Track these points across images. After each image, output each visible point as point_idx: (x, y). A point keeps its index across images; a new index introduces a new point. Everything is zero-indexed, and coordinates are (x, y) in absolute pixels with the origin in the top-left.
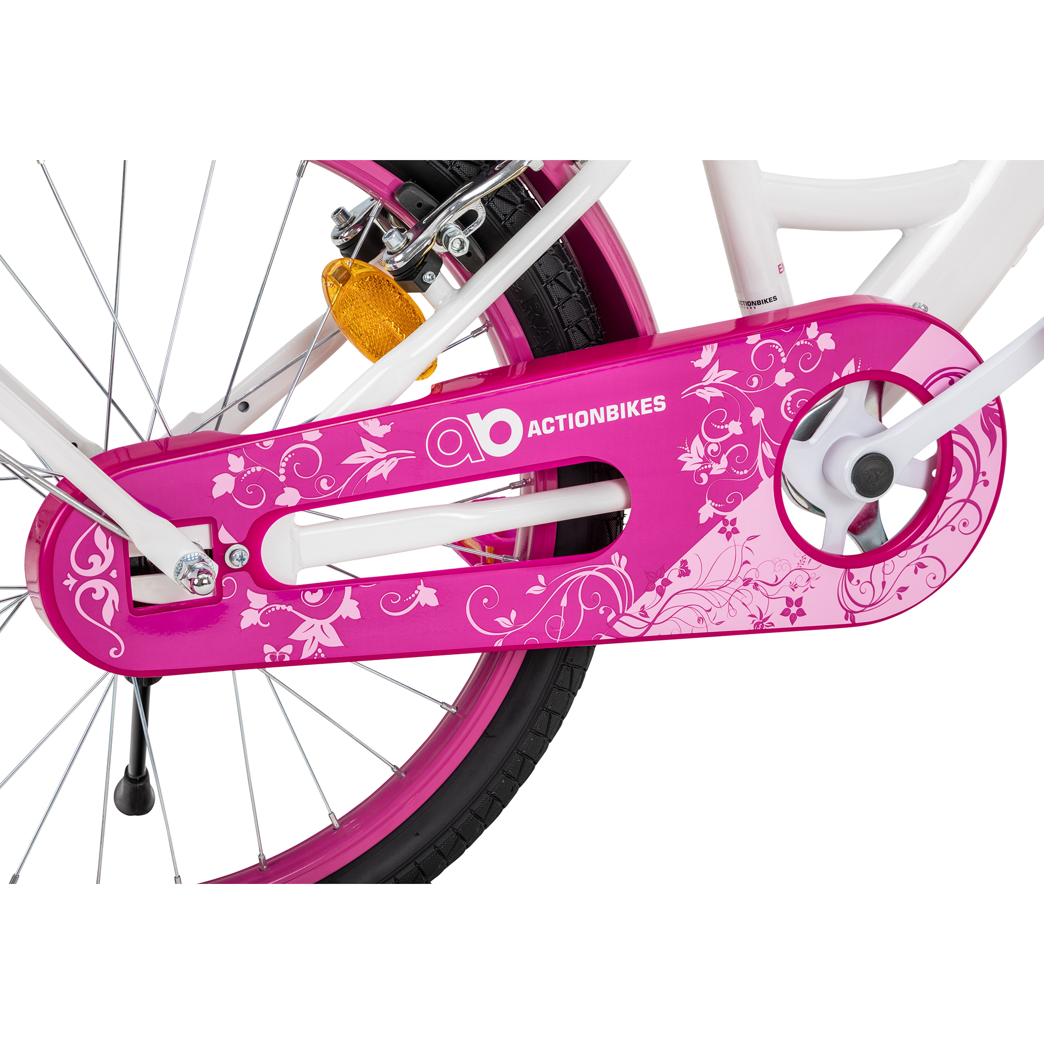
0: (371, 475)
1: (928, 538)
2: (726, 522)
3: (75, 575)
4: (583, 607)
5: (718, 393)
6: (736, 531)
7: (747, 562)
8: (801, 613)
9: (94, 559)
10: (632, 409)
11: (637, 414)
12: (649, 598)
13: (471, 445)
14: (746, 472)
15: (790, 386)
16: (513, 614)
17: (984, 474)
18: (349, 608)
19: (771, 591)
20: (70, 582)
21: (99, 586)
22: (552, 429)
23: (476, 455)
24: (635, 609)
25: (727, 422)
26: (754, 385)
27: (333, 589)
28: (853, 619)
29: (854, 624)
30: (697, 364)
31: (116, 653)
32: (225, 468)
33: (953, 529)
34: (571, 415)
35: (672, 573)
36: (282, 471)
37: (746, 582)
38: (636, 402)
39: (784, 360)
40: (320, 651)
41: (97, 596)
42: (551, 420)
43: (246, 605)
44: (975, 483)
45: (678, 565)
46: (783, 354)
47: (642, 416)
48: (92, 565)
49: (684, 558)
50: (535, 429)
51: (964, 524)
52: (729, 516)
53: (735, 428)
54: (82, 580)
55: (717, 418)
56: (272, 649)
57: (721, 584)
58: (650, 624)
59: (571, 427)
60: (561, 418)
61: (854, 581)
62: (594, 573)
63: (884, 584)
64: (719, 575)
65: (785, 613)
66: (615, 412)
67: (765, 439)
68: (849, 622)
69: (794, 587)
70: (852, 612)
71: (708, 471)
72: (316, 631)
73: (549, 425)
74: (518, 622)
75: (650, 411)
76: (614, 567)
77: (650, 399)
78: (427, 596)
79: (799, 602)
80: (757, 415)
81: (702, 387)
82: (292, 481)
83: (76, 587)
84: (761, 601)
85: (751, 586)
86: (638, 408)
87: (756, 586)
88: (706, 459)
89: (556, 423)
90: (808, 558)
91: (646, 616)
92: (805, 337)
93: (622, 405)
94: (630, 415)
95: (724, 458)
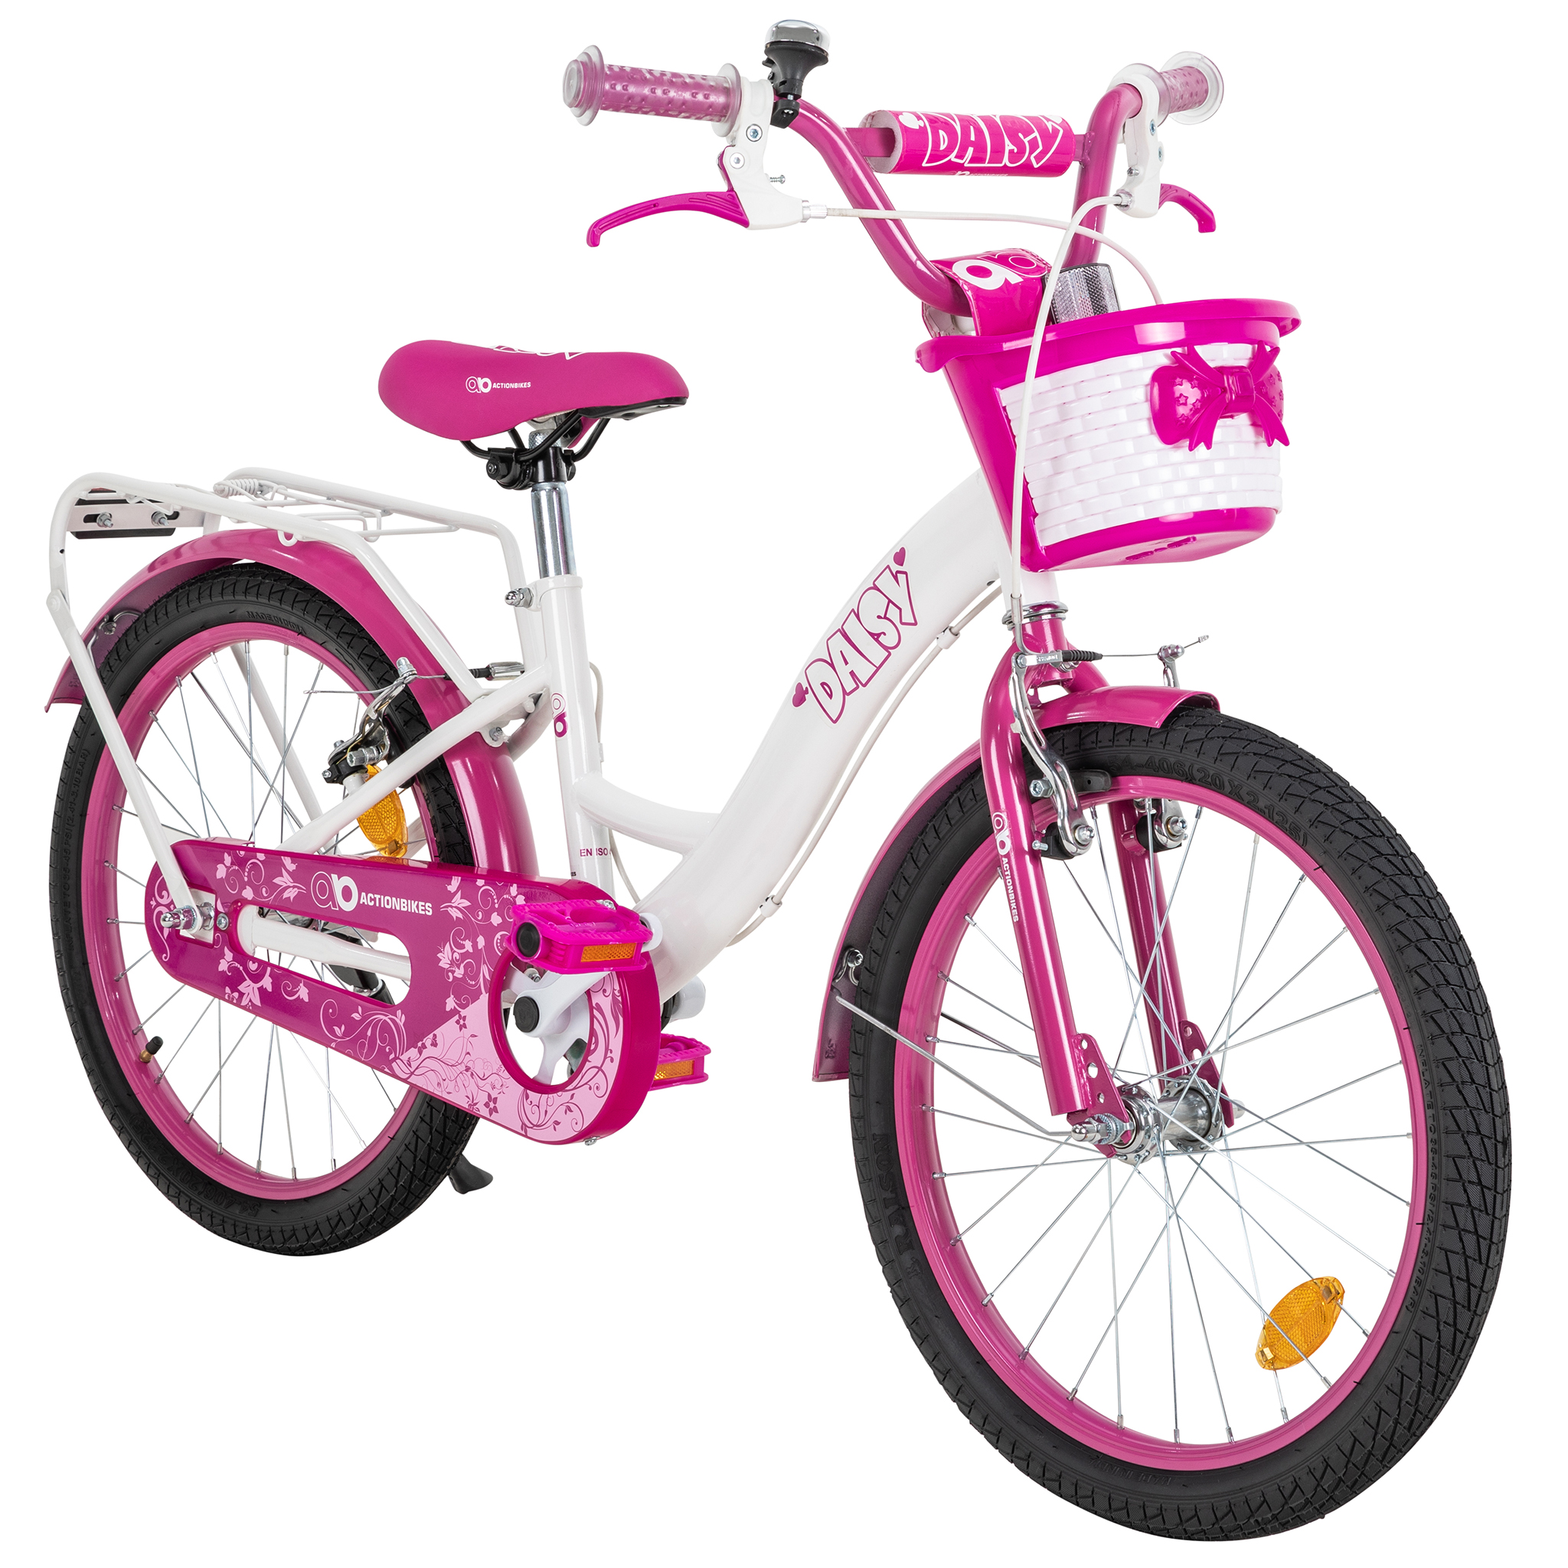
0: (285, 895)
1: (575, 1088)
2: (460, 1016)
3: (156, 901)
4: (378, 1041)
5: (460, 916)
6: (464, 1026)
7: (468, 1053)
8: (495, 1110)
9: (165, 893)
10: (414, 906)
11: (417, 912)
12: (413, 1053)
13: (332, 896)
14: (474, 983)
15: (500, 927)
16: (343, 1027)
17: (611, 1052)
18: (267, 983)
19: (481, 1083)
20: (154, 903)
21: (165, 911)
22: (373, 903)
23: (335, 906)
24: (404, 1057)
25: (464, 940)
26: (480, 918)
27: (264, 965)
28: (526, 1132)
29: (526, 1136)
30: (449, 888)
31: (166, 958)
32: (222, 862)
33: (590, 1089)
34: (383, 897)
35: (428, 1041)
36: (246, 874)
37: (468, 1069)
38: (416, 903)
39: (497, 906)
40: (250, 1004)
42: (373, 897)
43: (222, 956)
44: (605, 1058)
45: (431, 1036)
46: (496, 901)
47: (418, 914)
48: (162, 897)
49: (435, 1032)
50: (364, 899)
51: (597, 1088)
52: (463, 1012)
53: (468, 945)
54: (158, 904)
55: (458, 934)
56: (230, 992)
57: (453, 1063)
58: (412, 1073)
59: (382, 906)
60: (378, 897)
61: (529, 1101)
62: (386, 1018)
63: (546, 1112)
64: (453, 1056)
65: (487, 1105)
66: (402, 905)
67: (485, 963)
68: (523, 1133)
69: (494, 1087)
70: (526, 1126)
71: (453, 972)
72: (250, 990)
73: (371, 900)
74: (345, 1034)
75: (423, 913)
76: (398, 1021)
77: (423, 904)
78: (303, 993)
79: (495, 1100)
80: (481, 942)
81: (452, 907)
82: (250, 884)
83: (156, 907)
84: (475, 1089)
85: (469, 1073)
86: (417, 907)
87: (472, 1074)
88: (452, 963)
89: (375, 899)
90: (504, 1068)
91: (410, 1066)
92: (509, 893)
93: (409, 901)
94: (413, 911)
95: (462, 965)
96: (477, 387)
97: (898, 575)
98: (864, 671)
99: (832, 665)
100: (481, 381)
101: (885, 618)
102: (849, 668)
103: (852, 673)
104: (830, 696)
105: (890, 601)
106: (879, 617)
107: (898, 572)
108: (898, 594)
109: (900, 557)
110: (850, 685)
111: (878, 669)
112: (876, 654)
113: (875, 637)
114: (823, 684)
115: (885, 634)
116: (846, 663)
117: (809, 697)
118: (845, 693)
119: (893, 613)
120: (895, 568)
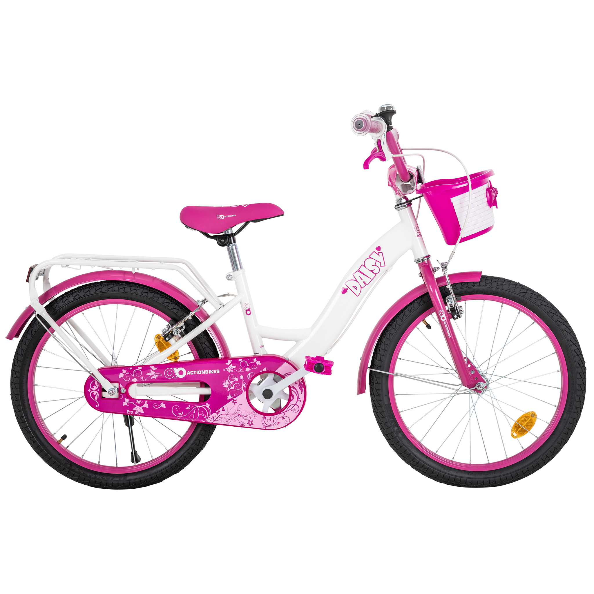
0: (152, 378)
1: (285, 412)
2: (234, 400)
3: (90, 389)
4: (199, 414)
5: (232, 371)
6: (236, 403)
7: (239, 410)
8: (252, 424)
9: (94, 386)
10: (211, 372)
11: (213, 373)
12: (215, 414)
13: (174, 374)
14: (239, 389)
15: (249, 372)
16: (182, 413)
17: (300, 399)
18: (146, 405)
19: (245, 418)
20: (89, 390)
21: (95, 392)
22: (193, 374)
23: (175, 377)
24: (211, 416)
25: (234, 378)
26: (241, 370)
27: (143, 401)
28: (266, 428)
29: (266, 429)
30: (227, 364)
31: (97, 406)
32: (122, 372)
33: (292, 411)
34: (197, 371)
35: (221, 410)
36: (133, 374)
37: (239, 415)
38: (212, 370)
39: (248, 366)
40: (139, 413)
41: (94, 394)
42: (193, 372)
43: (124, 401)
44: (297, 401)
45: (222, 408)
46: (248, 364)
47: (214, 374)
48: (94, 388)
49: (223, 407)
50: (189, 373)
51: (295, 410)
52: (235, 399)
53: (236, 379)
54: (92, 390)
55: (232, 376)
56: (129, 411)
57: (232, 414)
58: (215, 420)
59: (197, 374)
60: (195, 371)
61: (266, 419)
62: (202, 407)
63: (274, 421)
64: (232, 412)
65: (248, 423)
66: (207, 372)
67: (243, 383)
68: (265, 428)
69: (251, 418)
70: (265, 426)
71: (230, 388)
72: (138, 409)
73: (192, 373)
74: (183, 414)
75: (216, 373)
76: (207, 406)
77: (216, 370)
78: (163, 406)
79: (252, 421)
80: (242, 377)
81: (228, 369)
82: (135, 377)
83: (90, 391)
84: (243, 420)
85: (240, 416)
86: (213, 372)
87: (241, 416)
88: (229, 385)
89: (194, 372)
90: (254, 412)
91: (214, 418)
92: (253, 361)
93: (209, 371)
94: (211, 373)
95: (234, 385)
96: (220, 218)
97: (379, 253)
98: (367, 280)
99: (357, 281)
100: (221, 216)
101: (375, 265)
102: (363, 281)
103: (364, 282)
104: (357, 289)
105: (376, 261)
106: (373, 266)
107: (378, 253)
108: (380, 258)
109: (379, 248)
110: (363, 285)
111: (372, 280)
112: (372, 275)
113: (372, 271)
114: (353, 286)
115: (375, 270)
116: (362, 279)
117: (349, 291)
118: (361, 288)
119: (378, 264)
120: (377, 252)
